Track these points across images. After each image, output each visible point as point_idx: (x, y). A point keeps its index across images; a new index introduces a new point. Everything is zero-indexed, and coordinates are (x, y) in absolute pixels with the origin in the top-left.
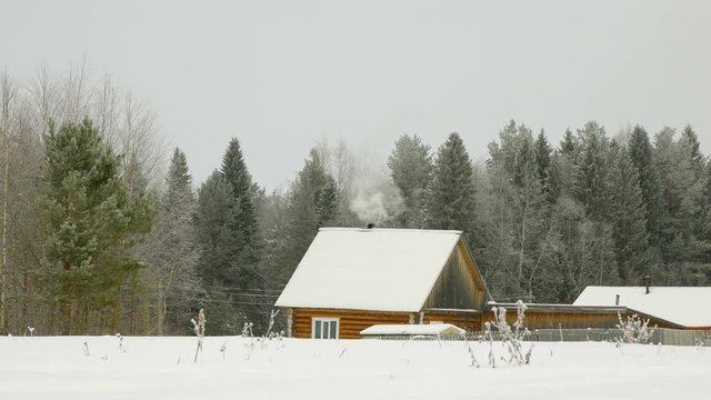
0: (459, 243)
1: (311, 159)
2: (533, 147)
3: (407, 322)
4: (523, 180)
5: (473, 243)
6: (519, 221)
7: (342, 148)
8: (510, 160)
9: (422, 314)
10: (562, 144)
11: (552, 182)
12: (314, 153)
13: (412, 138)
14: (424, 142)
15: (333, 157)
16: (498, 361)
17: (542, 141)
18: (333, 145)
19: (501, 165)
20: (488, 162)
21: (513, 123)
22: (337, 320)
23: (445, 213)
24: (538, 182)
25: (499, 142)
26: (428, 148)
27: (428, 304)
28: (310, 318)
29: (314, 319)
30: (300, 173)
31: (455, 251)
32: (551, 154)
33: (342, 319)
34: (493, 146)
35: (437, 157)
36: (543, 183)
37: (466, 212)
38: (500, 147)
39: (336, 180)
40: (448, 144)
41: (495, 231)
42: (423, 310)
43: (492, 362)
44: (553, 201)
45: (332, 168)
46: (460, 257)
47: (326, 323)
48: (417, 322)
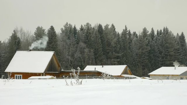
0: (54, 55)
1: (13, 33)
2: (72, 29)
3: (40, 76)
4: (70, 38)
5: (57, 55)
6: (69, 49)
7: (21, 30)
8: (66, 33)
9: (44, 73)
10: (80, 28)
11: (77, 38)
12: (14, 31)
13: (41, 27)
14: (44, 28)
15: (19, 32)
16: (73, 84)
17: (75, 28)
18: (19, 29)
19: (64, 34)
20: (61, 33)
21: (67, 23)
22: (21, 75)
23: (50, 47)
24: (74, 39)
25: (63, 28)
26: (45, 30)
27: (46, 71)
28: (14, 75)
29: (15, 75)
30: (11, 37)
31: (53, 57)
32: (77, 31)
33: (23, 75)
34: (62, 29)
35: (47, 32)
36: (75, 39)
37: (55, 47)
38: (64, 29)
39: (20, 38)
40: (50, 29)
41: (63, 52)
42: (44, 72)
43: (72, 84)
44: (78, 43)
45: (19, 35)
46: (54, 58)
47: (19, 76)
48: (43, 76)
